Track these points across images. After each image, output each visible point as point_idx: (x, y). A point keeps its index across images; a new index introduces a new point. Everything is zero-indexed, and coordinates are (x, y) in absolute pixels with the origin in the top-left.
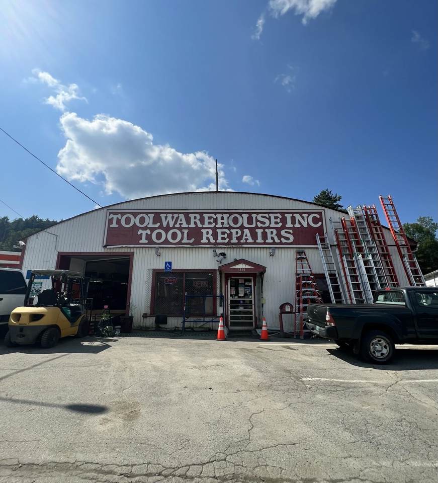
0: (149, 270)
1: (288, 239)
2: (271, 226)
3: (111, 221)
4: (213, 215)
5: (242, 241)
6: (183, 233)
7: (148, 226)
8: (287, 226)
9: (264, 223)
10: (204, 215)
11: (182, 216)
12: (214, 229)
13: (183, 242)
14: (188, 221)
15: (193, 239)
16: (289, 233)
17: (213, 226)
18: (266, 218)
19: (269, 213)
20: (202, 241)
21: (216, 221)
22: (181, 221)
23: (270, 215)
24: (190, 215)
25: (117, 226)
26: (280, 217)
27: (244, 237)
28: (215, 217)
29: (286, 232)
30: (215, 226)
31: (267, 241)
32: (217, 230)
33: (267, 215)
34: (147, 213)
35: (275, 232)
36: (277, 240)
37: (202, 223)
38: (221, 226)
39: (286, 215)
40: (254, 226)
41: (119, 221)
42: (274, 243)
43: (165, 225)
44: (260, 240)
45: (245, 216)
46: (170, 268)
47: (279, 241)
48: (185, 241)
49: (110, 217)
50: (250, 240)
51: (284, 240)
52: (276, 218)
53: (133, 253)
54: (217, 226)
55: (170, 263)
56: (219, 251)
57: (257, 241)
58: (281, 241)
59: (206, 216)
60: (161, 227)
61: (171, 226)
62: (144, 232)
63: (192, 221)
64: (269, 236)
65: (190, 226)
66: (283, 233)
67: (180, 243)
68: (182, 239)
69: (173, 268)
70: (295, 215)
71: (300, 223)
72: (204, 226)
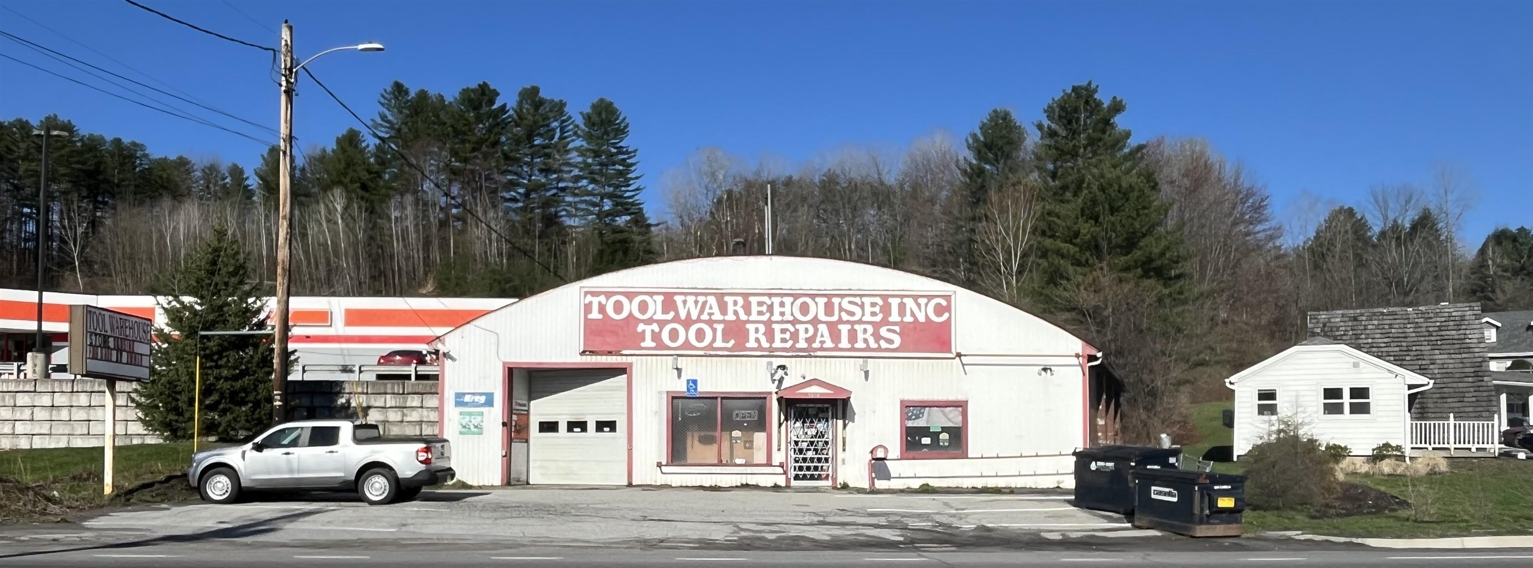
0: (660, 393)
1: (890, 341)
2: (864, 319)
3: (588, 308)
4: (765, 299)
5: (815, 345)
6: (714, 331)
7: (655, 317)
8: (891, 319)
9: (852, 314)
10: (751, 299)
11: (712, 300)
12: (768, 324)
13: (715, 345)
14: (723, 309)
15: (732, 342)
16: (894, 331)
17: (765, 318)
18: (856, 304)
19: (861, 296)
20: (748, 345)
21: (770, 308)
22: (711, 308)
23: (864, 299)
24: (726, 298)
25: (600, 317)
26: (880, 302)
27: (818, 339)
28: (769, 303)
29: (889, 330)
30: (770, 318)
31: (856, 346)
32: (774, 326)
33: (857, 300)
34: (651, 294)
35: (870, 329)
36: (873, 345)
37: (748, 312)
38: (780, 318)
39: (890, 300)
40: (835, 318)
41: (602, 309)
42: (867, 349)
43: (683, 315)
44: (844, 343)
45: (822, 301)
46: (696, 389)
47: (876, 346)
48: (719, 343)
49: (587, 301)
50: (829, 344)
51: (884, 345)
52: (873, 305)
53: (631, 364)
54: (773, 319)
55: (695, 382)
56: (777, 362)
57: (840, 346)
58: (879, 345)
59: (754, 300)
60: (676, 319)
61: (694, 316)
62: (648, 329)
63: (731, 308)
64: (860, 336)
65: (727, 318)
66: (883, 331)
67: (710, 347)
68: (714, 340)
69: (699, 389)
70: (905, 300)
71: (913, 314)
72: (751, 318)
